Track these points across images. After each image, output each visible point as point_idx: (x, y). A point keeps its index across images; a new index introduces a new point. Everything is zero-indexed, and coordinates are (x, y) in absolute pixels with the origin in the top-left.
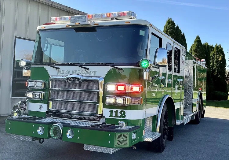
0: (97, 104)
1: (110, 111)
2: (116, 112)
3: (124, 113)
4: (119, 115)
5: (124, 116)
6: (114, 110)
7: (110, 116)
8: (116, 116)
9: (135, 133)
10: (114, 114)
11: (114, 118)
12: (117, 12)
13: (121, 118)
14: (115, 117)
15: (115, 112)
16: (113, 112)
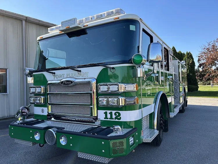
0: (91, 106)
1: (104, 113)
2: (111, 113)
3: (119, 114)
4: (114, 116)
5: (119, 117)
6: (108, 112)
7: (105, 118)
8: (111, 118)
9: (133, 137)
10: (109, 116)
11: (109, 120)
12: (105, 13)
13: (117, 120)
14: (110, 119)
15: (109, 113)
16: (108, 113)
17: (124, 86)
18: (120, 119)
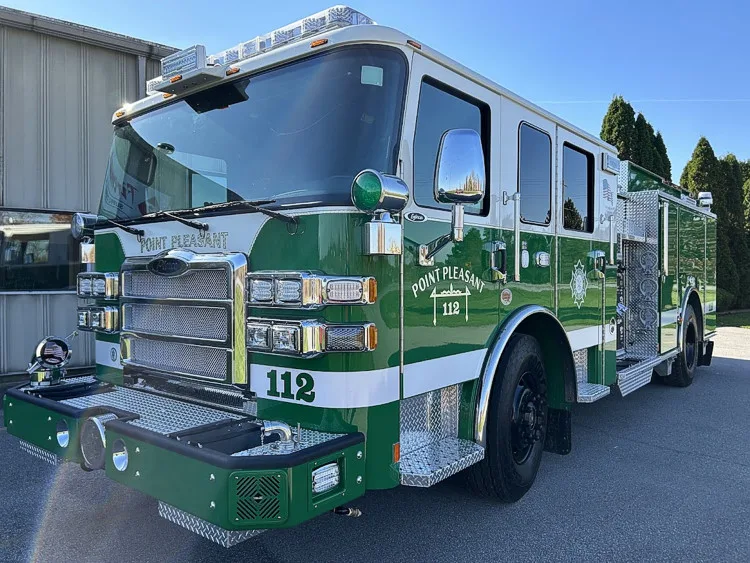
0: (228, 350)
1: (269, 375)
2: (287, 377)
3: (311, 382)
4: (295, 389)
5: (309, 393)
6: (281, 371)
7: (269, 393)
8: (287, 393)
9: (340, 463)
10: (280, 387)
11: (280, 399)
13: (302, 402)
14: (284, 395)
15: (283, 377)
16: (279, 377)
17: (324, 284)
18: (311, 398)
